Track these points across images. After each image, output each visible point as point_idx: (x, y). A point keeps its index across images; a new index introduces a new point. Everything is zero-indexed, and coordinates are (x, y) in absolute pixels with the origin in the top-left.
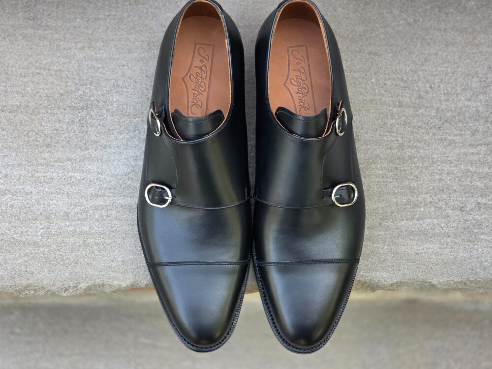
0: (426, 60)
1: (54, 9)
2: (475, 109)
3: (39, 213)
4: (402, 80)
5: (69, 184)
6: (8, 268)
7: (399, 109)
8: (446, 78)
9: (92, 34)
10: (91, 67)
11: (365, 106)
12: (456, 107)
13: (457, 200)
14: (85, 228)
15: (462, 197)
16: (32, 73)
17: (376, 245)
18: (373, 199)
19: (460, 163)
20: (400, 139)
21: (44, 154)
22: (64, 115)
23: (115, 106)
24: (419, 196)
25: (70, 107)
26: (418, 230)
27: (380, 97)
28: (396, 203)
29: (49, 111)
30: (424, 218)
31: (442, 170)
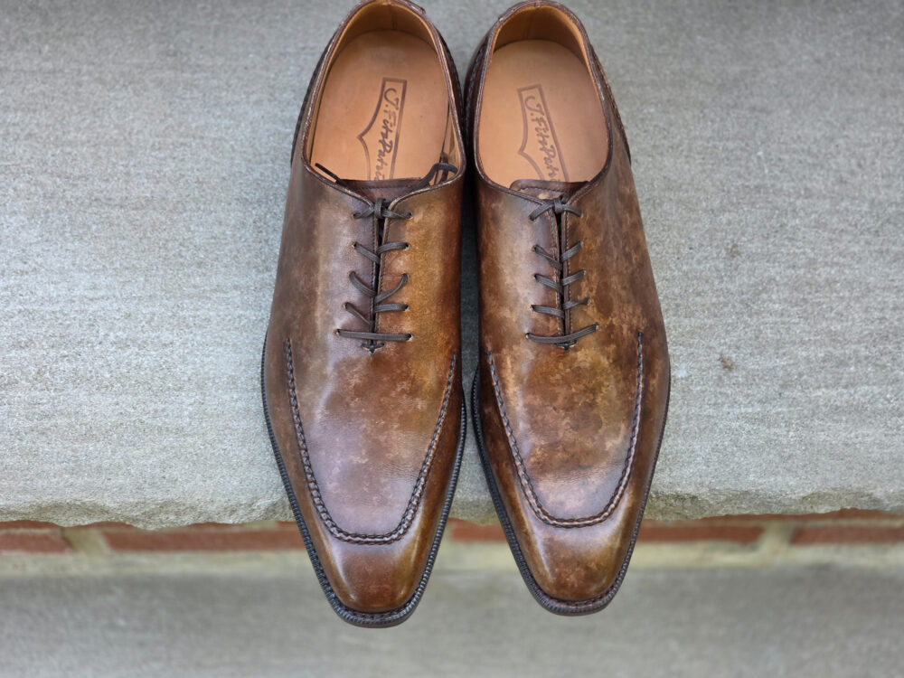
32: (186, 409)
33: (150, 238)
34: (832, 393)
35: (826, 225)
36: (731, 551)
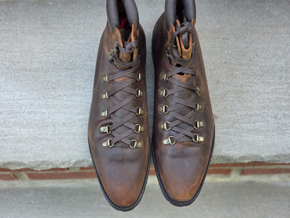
0: (253, 41)
1: (57, 19)
2: (280, 66)
3: (49, 123)
4: (241, 52)
5: (65, 108)
6: (33, 152)
7: (240, 66)
8: (264, 50)
9: (77, 32)
10: (77, 48)
11: (222, 65)
12: (270, 65)
13: (273, 113)
14: (74, 131)
15: (276, 111)
16: (45, 52)
17: (230, 137)
18: (228, 113)
19: (273, 93)
20: (241, 82)
21: (52, 93)
22: (62, 72)
23: (89, 67)
24: (253, 111)
25: (65, 68)
26: (252, 129)
27: (230, 61)
28: (240, 115)
29: (54, 71)
30: (256, 122)
31: (264, 97)
32: (49, 133)
33: (38, 80)
34: (248, 125)
35: (246, 73)
36: (222, 177)
